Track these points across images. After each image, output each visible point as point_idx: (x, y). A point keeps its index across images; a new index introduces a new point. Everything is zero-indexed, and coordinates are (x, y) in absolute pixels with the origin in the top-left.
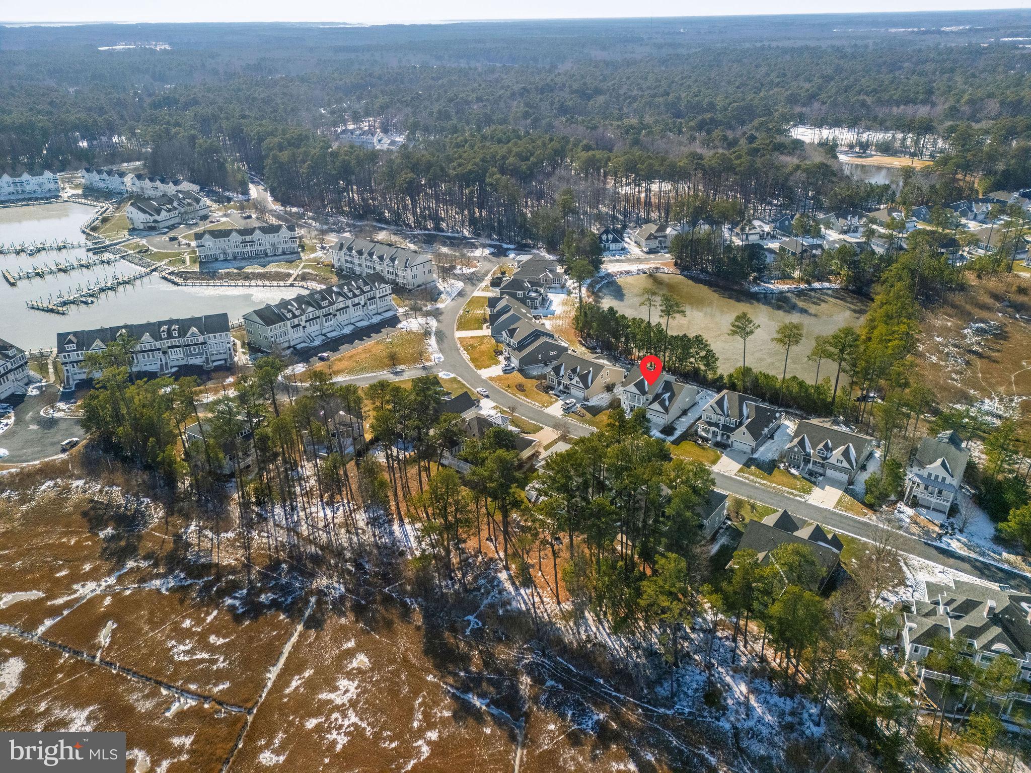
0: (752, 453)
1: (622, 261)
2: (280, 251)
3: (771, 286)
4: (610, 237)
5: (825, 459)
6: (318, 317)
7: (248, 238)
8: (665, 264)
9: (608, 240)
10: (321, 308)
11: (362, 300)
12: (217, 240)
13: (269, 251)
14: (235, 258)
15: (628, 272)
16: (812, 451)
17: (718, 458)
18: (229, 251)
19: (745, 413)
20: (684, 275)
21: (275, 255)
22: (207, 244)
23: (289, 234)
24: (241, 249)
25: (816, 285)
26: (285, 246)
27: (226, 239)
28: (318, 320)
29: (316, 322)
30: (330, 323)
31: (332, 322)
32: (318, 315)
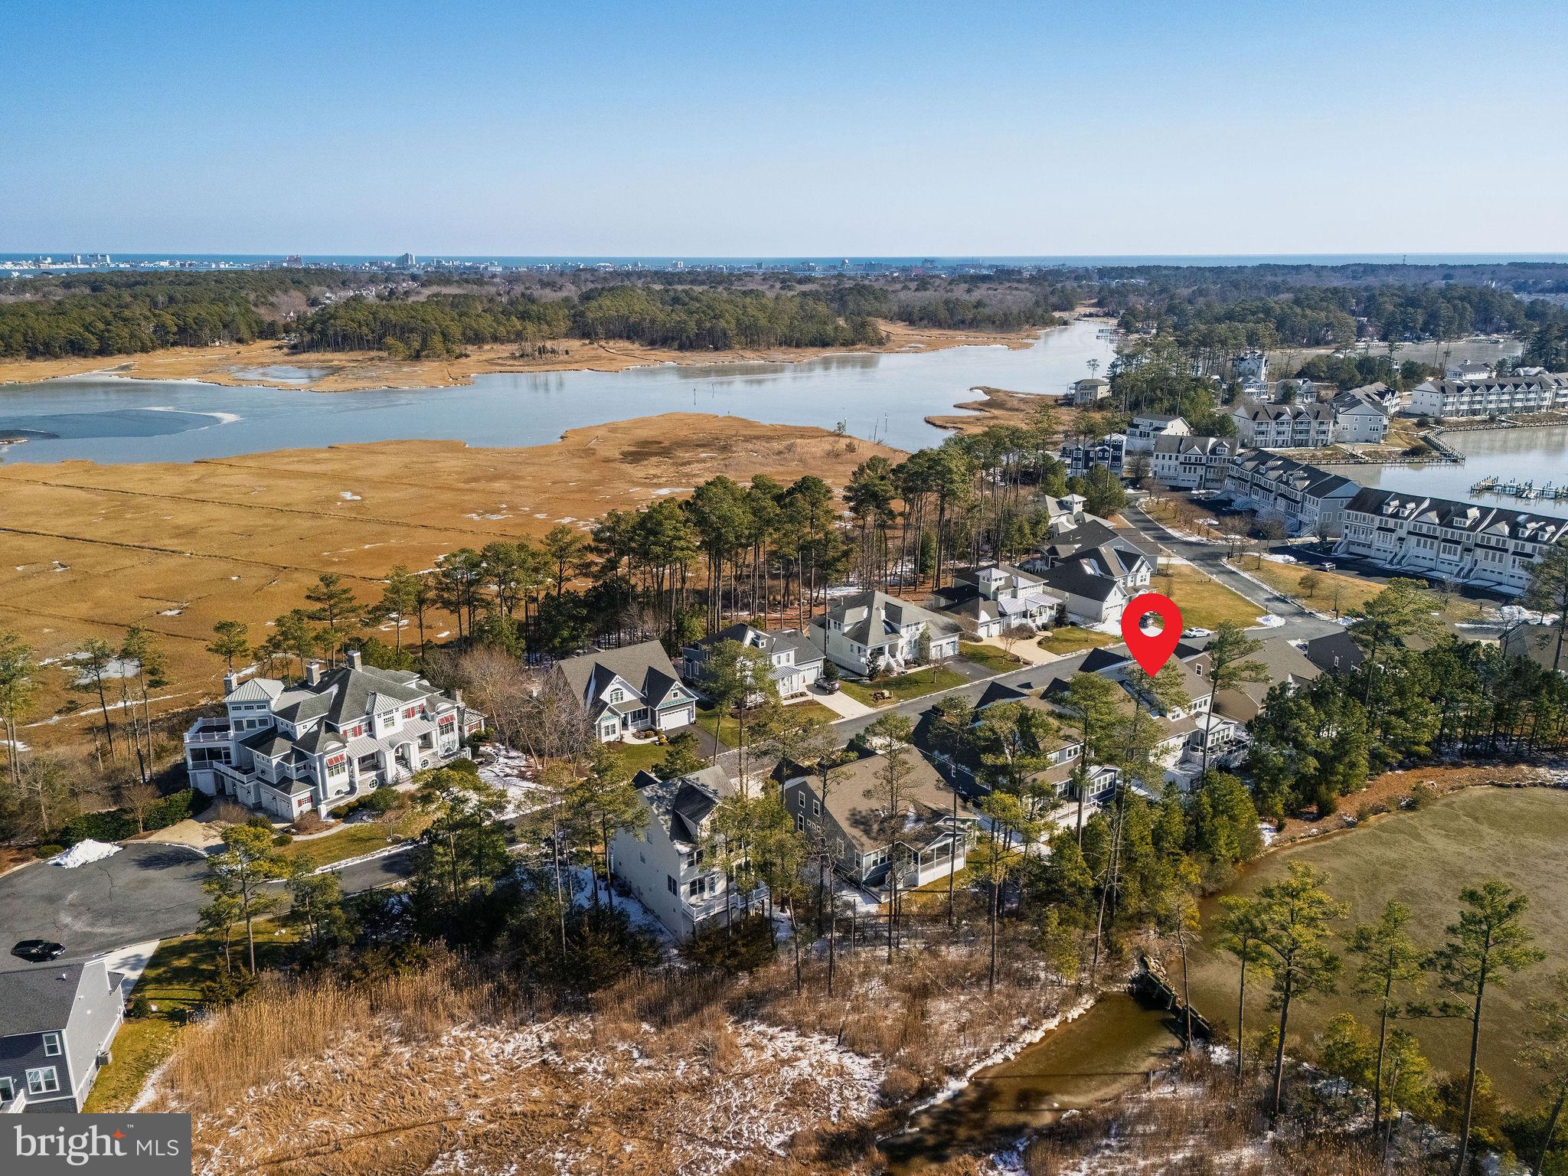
28: (1436, 543)
29: (1432, 544)
30: (1451, 557)
31: (1457, 558)
32: (1437, 534)
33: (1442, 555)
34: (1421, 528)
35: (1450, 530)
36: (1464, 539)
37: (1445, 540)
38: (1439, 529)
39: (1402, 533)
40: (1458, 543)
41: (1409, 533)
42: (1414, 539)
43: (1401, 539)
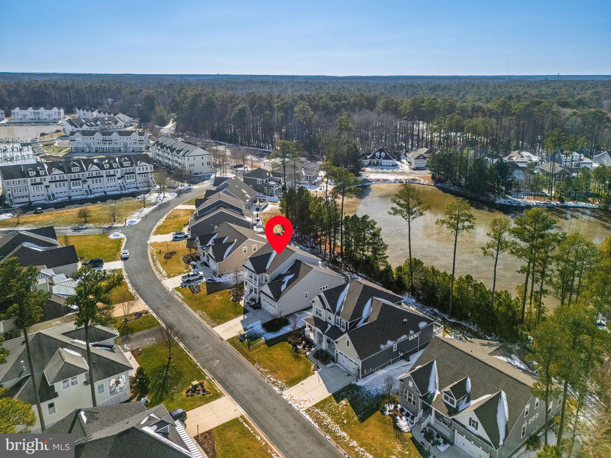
0: (358, 378)
1: (387, 173)
2: (131, 149)
3: (519, 200)
4: (383, 154)
5: (453, 411)
6: (66, 180)
7: (107, 138)
8: (424, 178)
9: (380, 157)
10: (70, 172)
11: (119, 172)
12: (85, 137)
13: (122, 149)
14: (97, 151)
15: (385, 181)
16: (438, 393)
17: (306, 374)
18: (93, 146)
19: (365, 313)
20: (437, 187)
21: (126, 152)
22: (77, 139)
23: (138, 138)
24: (101, 146)
25: (571, 203)
26: (135, 146)
27: (92, 137)
28: (66, 182)
29: (64, 184)
30: (78, 187)
31: (81, 187)
32: (65, 178)
33: (73, 188)
34: (55, 178)
35: (72, 175)
36: (81, 177)
37: (72, 180)
38: (65, 175)
39: (46, 183)
40: (80, 179)
41: (50, 182)
42: (53, 185)
43: (47, 187)
